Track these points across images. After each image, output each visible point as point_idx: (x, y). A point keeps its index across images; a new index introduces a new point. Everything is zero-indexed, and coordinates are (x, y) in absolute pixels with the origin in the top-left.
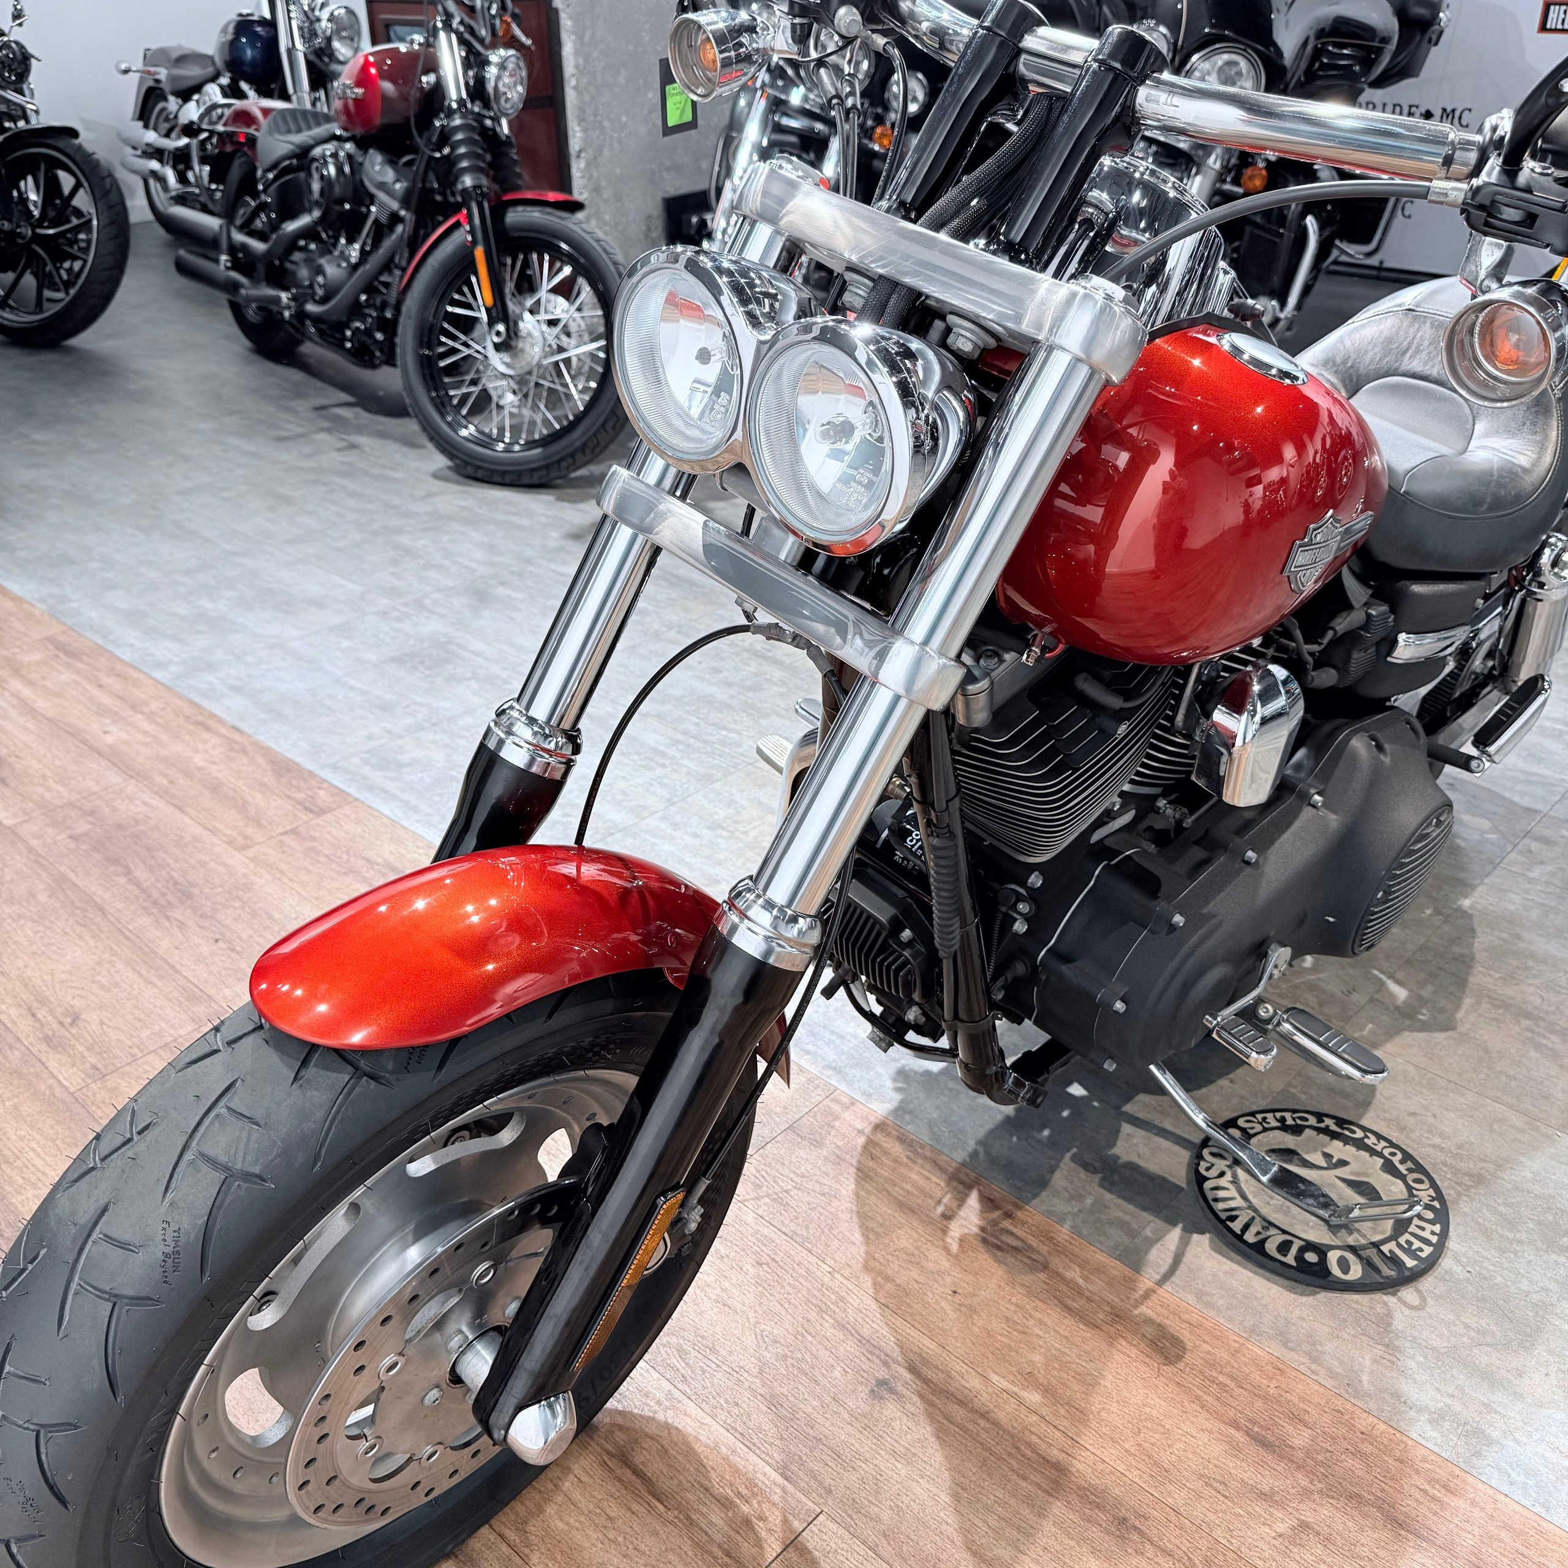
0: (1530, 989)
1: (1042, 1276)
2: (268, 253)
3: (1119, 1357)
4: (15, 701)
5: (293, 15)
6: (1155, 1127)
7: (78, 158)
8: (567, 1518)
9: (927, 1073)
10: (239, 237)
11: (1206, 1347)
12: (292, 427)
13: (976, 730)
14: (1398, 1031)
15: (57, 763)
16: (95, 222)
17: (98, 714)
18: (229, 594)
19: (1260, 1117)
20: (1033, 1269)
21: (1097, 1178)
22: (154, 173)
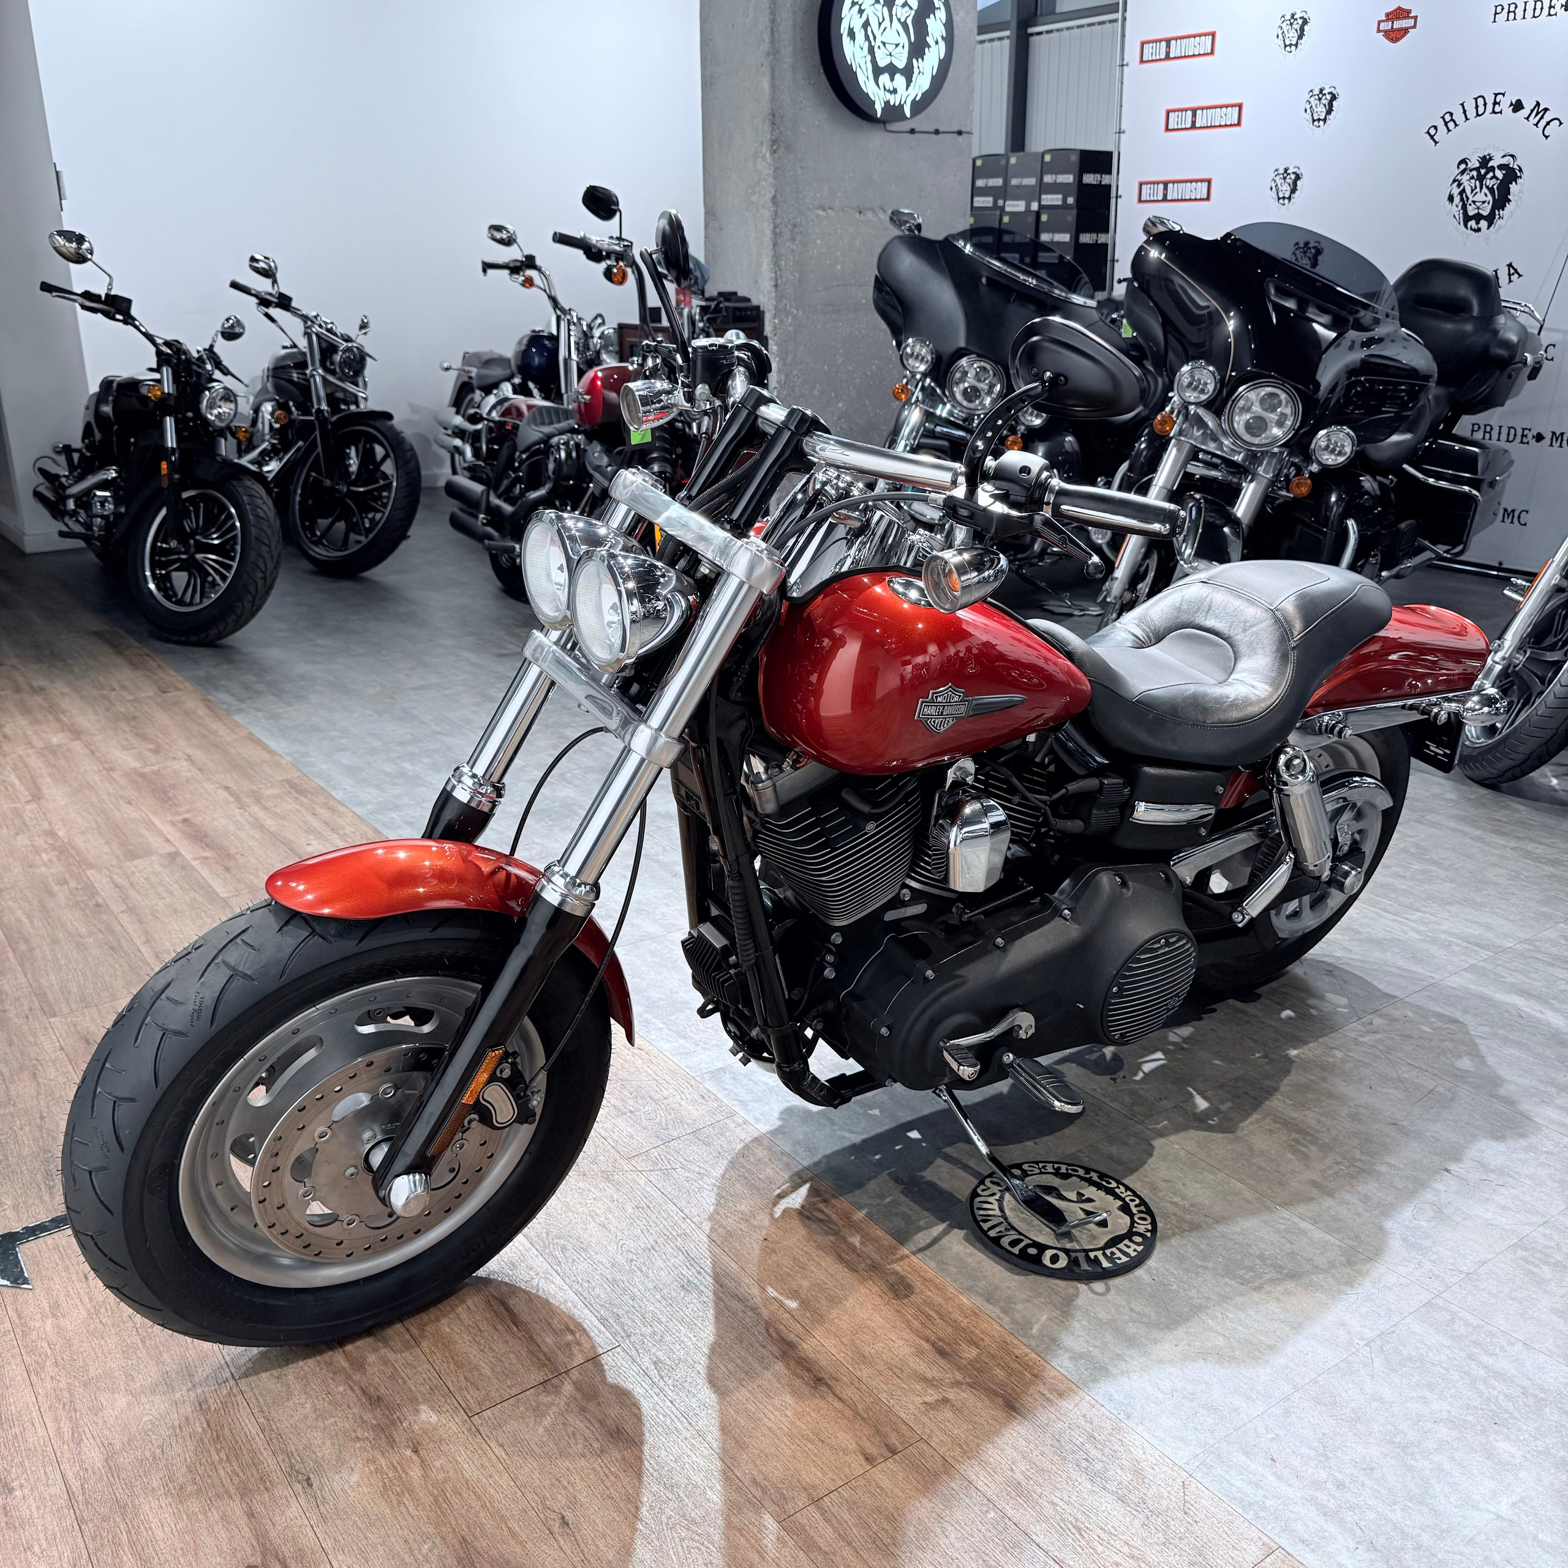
0: (1312, 1115)
1: (832, 1238)
2: (514, 513)
3: (863, 1290)
4: (251, 819)
5: (572, 333)
6: (961, 1163)
7: (389, 435)
8: (452, 1326)
9: (809, 1112)
10: (495, 501)
11: (929, 1293)
12: (512, 647)
13: (767, 816)
14: (1186, 1128)
15: (269, 861)
16: (395, 484)
17: (307, 832)
18: (426, 760)
19: (1041, 1165)
20: (827, 1233)
21: (900, 1188)
22: (456, 448)
